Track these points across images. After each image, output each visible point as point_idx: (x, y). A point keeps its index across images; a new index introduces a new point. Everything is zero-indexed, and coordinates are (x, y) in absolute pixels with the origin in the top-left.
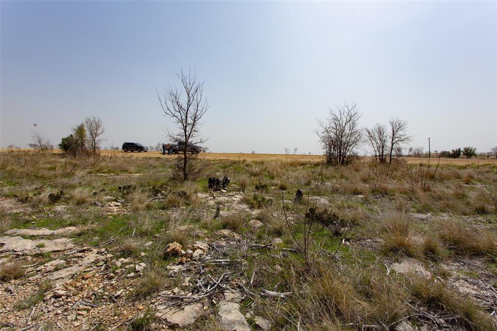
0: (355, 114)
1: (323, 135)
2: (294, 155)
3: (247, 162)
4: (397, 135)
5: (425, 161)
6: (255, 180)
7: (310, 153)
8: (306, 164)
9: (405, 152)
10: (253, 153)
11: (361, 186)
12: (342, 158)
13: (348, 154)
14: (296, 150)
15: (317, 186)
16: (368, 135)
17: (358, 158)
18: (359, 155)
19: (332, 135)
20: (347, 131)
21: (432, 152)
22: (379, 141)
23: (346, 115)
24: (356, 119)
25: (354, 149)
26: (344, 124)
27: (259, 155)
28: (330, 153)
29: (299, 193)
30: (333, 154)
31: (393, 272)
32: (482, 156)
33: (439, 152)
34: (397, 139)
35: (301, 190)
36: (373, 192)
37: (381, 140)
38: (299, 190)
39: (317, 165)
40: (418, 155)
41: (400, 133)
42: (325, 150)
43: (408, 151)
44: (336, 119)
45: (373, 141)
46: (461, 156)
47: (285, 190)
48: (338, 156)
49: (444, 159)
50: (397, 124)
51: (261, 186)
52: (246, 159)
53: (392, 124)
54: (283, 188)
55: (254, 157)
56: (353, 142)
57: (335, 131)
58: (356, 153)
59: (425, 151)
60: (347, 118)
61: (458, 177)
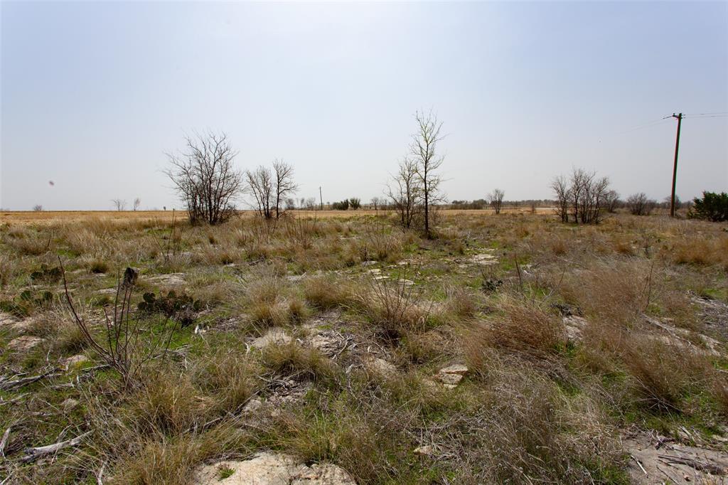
0: (227, 150)
1: (181, 178)
2: (135, 211)
3: (13, 229)
4: (282, 183)
5: (312, 215)
6: (32, 263)
7: (165, 208)
8: (154, 226)
9: (297, 205)
10: (38, 210)
11: (234, 251)
12: (214, 214)
13: (222, 208)
14: (137, 202)
15: (167, 259)
16: (249, 181)
17: (237, 213)
18: (238, 209)
19: (196, 179)
20: (218, 174)
21: (325, 204)
22: (263, 190)
23: (213, 150)
24: (230, 156)
25: (229, 201)
26: (212, 163)
27: (50, 214)
28: (194, 207)
29: (130, 274)
30: (199, 208)
31: (253, 349)
32: (366, 208)
33: (331, 203)
34: (283, 188)
35: (134, 268)
36: (249, 257)
37: (265, 188)
38: (129, 269)
39: (173, 226)
40: (311, 208)
41: (286, 180)
42: (186, 203)
43: (300, 202)
44: (199, 155)
45: (256, 190)
46: (349, 208)
47: (103, 272)
48: (207, 211)
49: (336, 211)
50: (282, 168)
51: (45, 271)
52: (12, 221)
53: (276, 167)
54: (98, 269)
55: (38, 218)
56: (228, 190)
57: (200, 172)
58: (233, 206)
59: (317, 203)
60: (216, 154)
61: (339, 230)
